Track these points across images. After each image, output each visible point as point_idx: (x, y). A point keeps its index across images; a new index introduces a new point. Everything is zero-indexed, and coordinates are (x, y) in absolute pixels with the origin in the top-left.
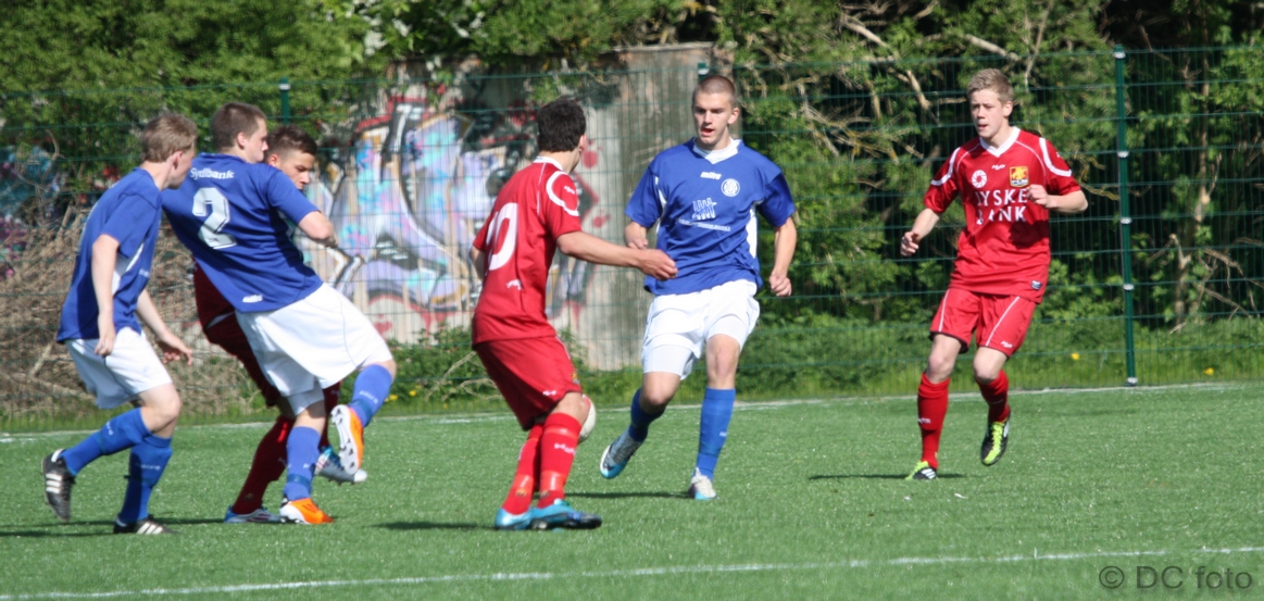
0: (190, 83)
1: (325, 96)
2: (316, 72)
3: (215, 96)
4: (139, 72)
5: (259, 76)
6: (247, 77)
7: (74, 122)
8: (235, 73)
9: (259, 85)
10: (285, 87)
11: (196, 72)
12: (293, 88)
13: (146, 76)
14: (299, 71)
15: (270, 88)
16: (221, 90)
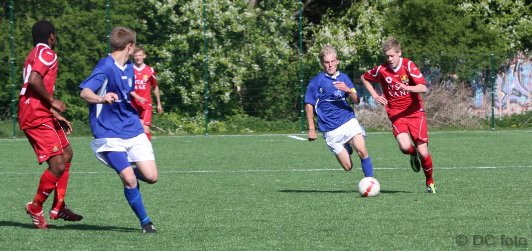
0: (471, 53)
1: (501, 57)
2: (499, 51)
3: (476, 56)
4: (459, 51)
5: (486, 52)
6: (484, 52)
7: (444, 62)
8: (481, 51)
9: (486, 54)
10: (492, 55)
11: (472, 51)
12: (494, 55)
13: (461, 51)
14: (496, 51)
15: (489, 55)
16: (477, 55)
